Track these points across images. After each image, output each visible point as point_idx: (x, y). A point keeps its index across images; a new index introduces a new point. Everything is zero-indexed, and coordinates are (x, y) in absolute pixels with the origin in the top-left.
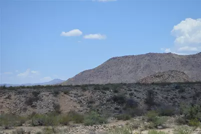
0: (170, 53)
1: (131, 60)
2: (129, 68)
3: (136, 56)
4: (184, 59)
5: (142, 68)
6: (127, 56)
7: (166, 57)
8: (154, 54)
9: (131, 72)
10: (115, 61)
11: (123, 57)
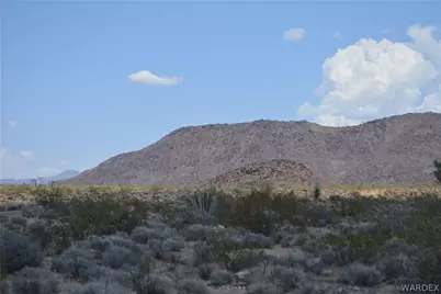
0: (305, 121)
1: (220, 133)
2: (214, 153)
3: (232, 126)
4: (334, 135)
5: (242, 151)
6: (212, 126)
7: (294, 130)
8: (271, 122)
9: (218, 159)
10: (187, 135)
11: (203, 127)
